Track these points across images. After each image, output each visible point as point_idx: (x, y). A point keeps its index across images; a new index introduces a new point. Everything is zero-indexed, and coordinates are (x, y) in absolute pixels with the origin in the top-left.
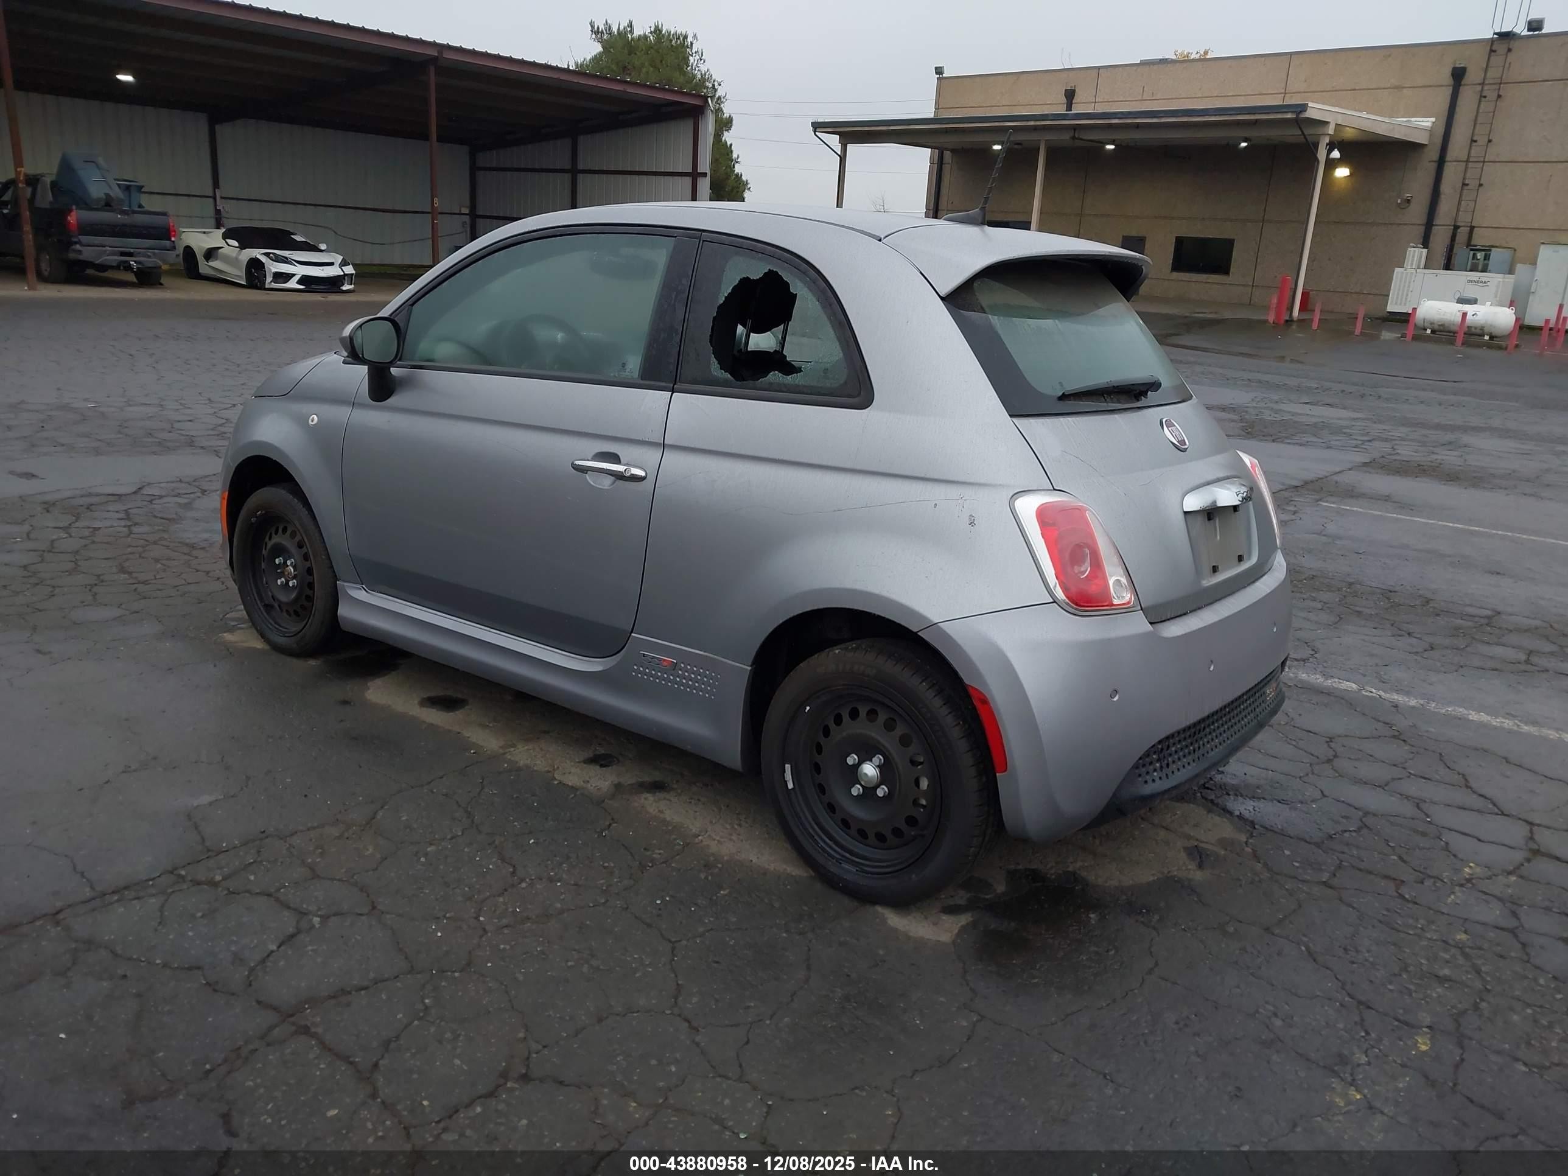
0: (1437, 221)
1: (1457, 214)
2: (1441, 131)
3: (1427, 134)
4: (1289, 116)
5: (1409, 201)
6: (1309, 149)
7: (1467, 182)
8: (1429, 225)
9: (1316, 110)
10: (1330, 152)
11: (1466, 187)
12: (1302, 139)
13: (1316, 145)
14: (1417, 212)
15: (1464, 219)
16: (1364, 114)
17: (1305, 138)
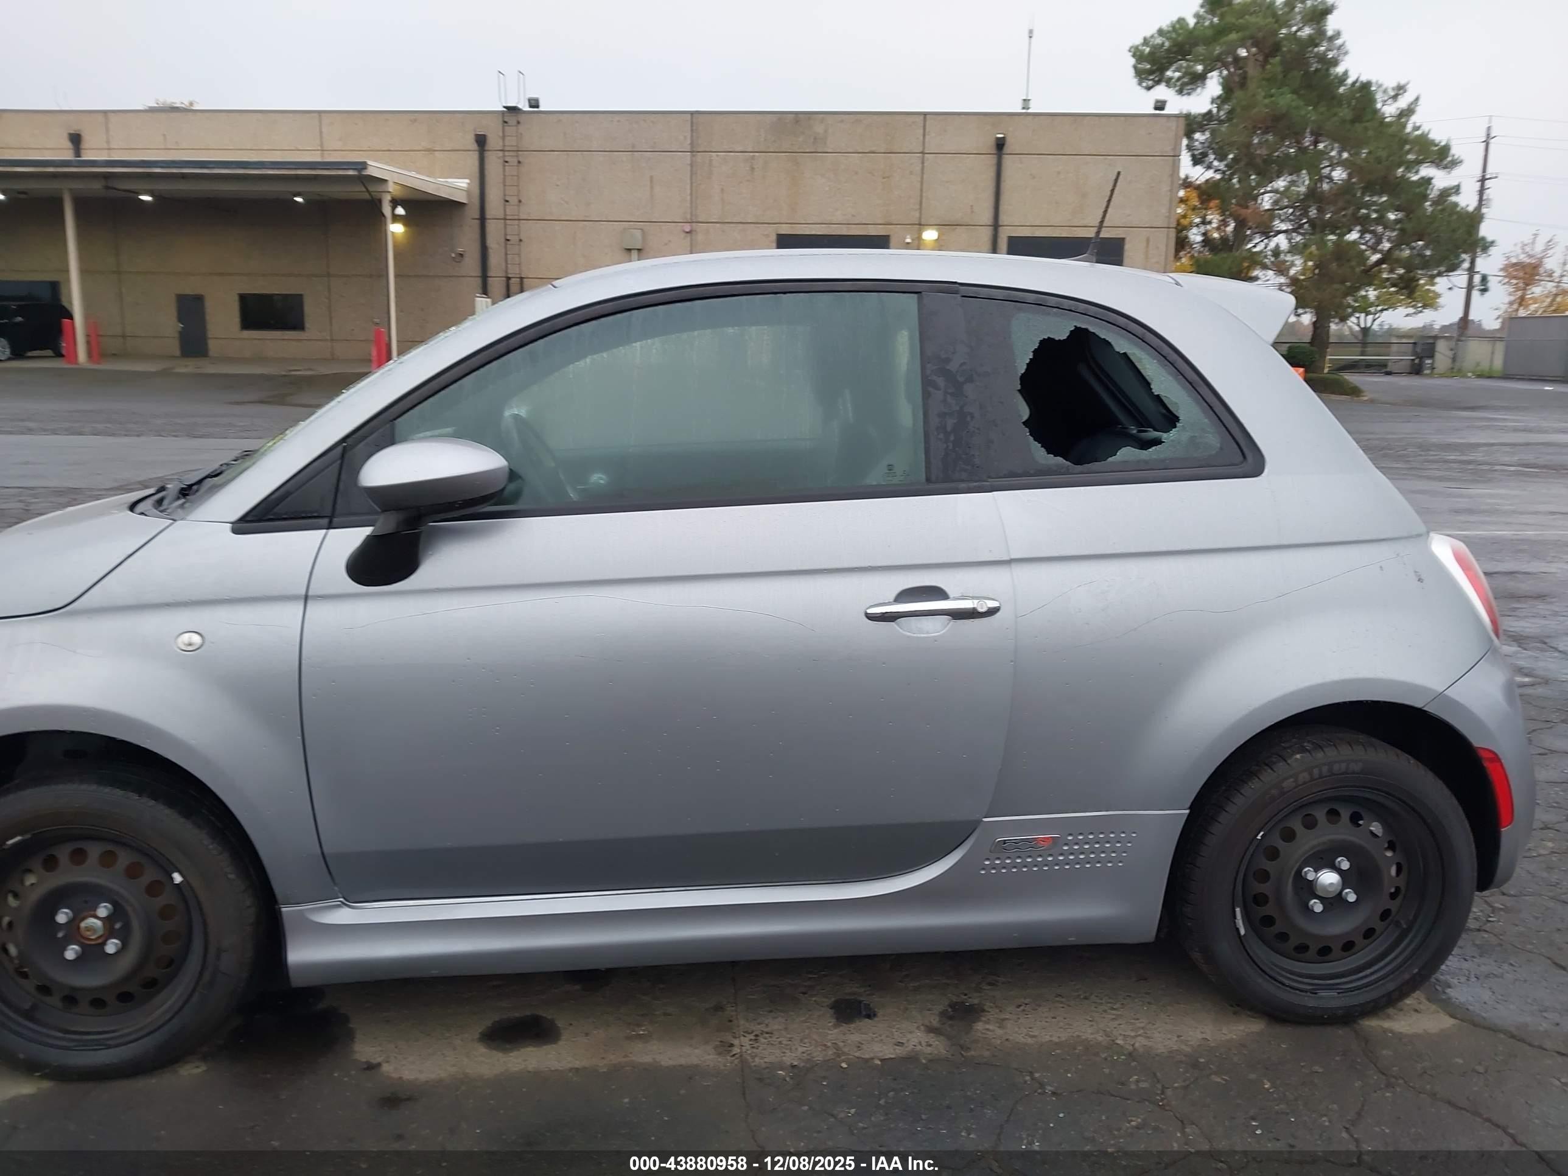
0: (490, 274)
1: (507, 267)
2: (476, 191)
3: (465, 193)
4: (351, 173)
5: (461, 255)
6: (374, 205)
7: (508, 238)
8: (484, 277)
9: (376, 168)
10: (394, 208)
11: (508, 242)
12: (367, 196)
13: (380, 201)
14: (471, 265)
15: (513, 271)
16: (413, 174)
17: (370, 194)
